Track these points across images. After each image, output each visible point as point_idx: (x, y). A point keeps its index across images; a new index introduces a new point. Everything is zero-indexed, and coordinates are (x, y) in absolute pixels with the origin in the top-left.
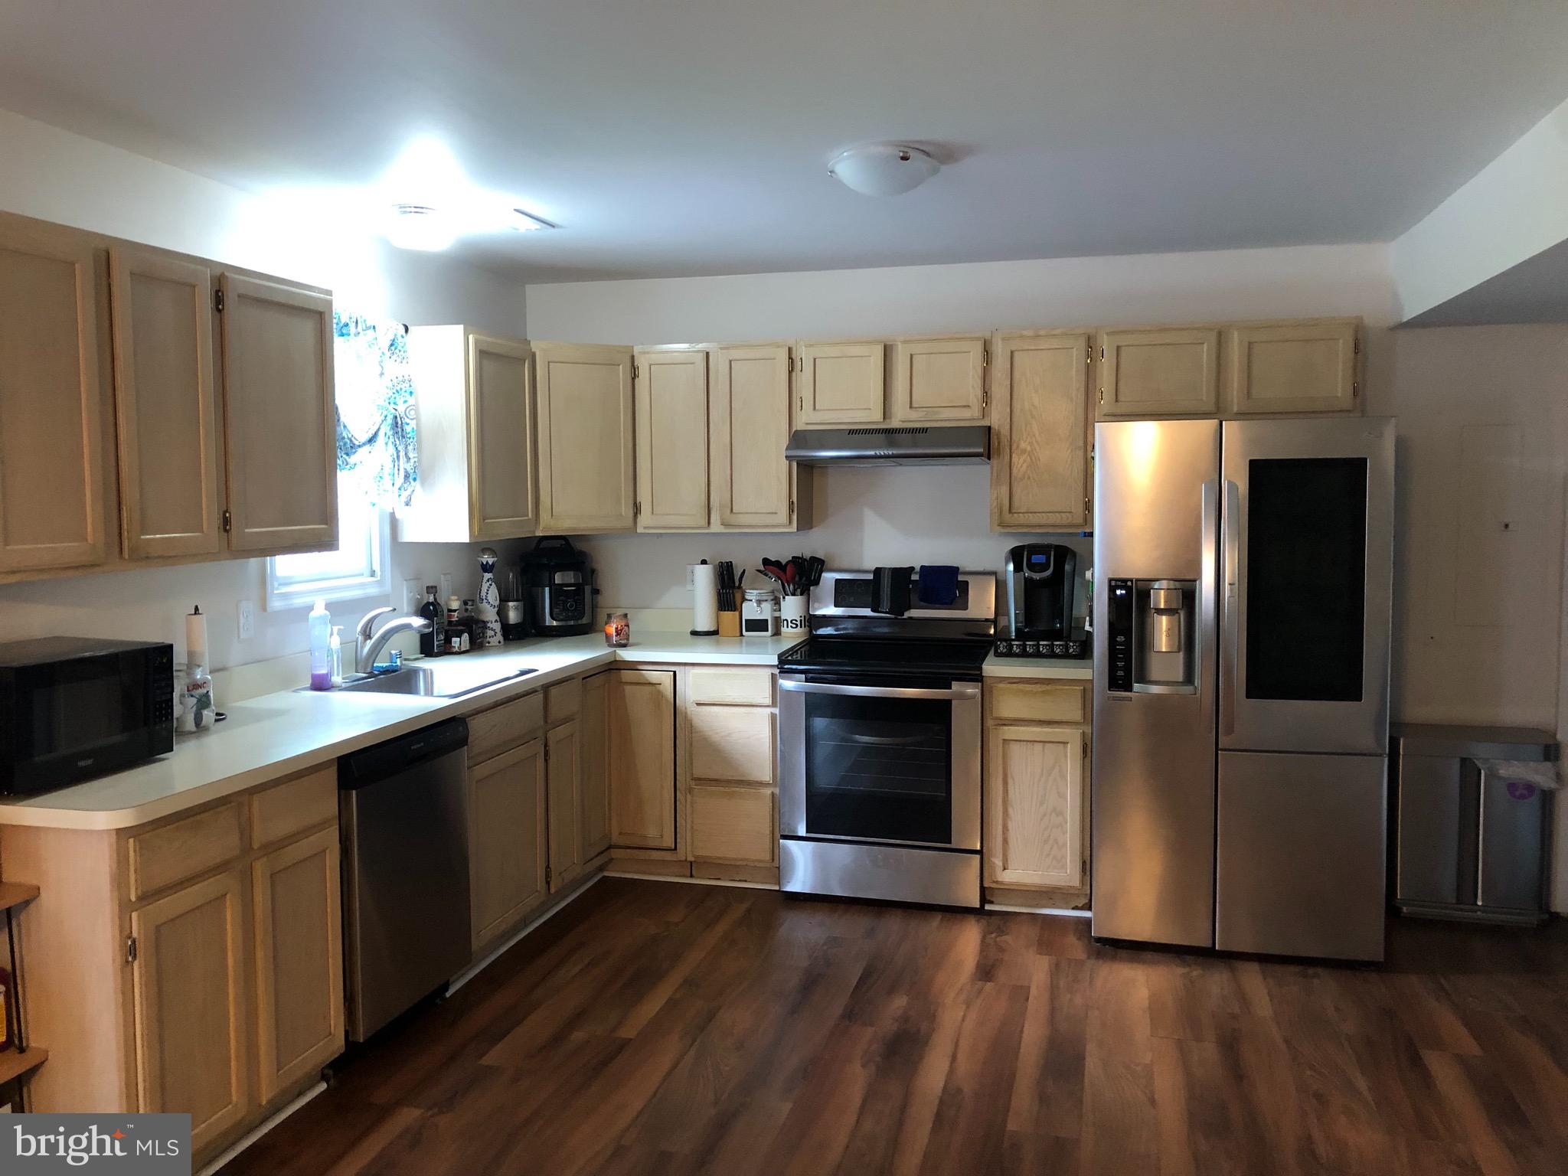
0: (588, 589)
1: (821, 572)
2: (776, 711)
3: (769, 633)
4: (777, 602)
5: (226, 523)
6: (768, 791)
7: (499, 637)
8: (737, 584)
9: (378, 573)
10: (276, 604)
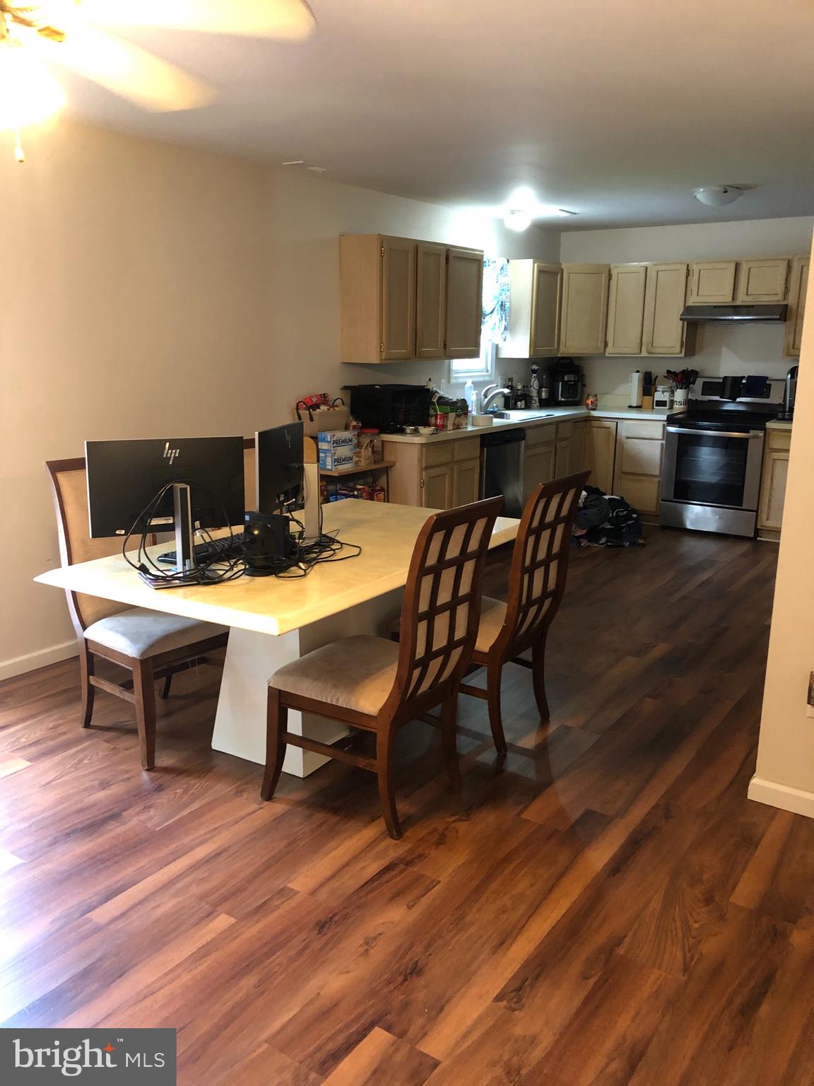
0: (580, 384)
1: (697, 377)
2: (664, 442)
3: (667, 407)
4: (673, 392)
5: (445, 345)
6: (657, 480)
7: (537, 404)
8: (653, 383)
9: (490, 371)
10: (453, 381)
